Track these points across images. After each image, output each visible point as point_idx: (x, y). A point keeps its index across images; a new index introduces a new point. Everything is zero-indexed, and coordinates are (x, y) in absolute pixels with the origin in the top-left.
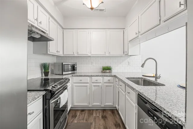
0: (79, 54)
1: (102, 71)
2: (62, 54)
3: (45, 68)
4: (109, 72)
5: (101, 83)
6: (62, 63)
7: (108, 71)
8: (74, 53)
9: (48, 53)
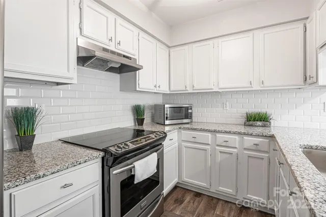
0: (194, 89)
1: (245, 123)
2: (168, 89)
3: (138, 112)
4: (263, 126)
5: (236, 148)
6: (164, 105)
7: (259, 123)
8: (186, 87)
9: (138, 89)
